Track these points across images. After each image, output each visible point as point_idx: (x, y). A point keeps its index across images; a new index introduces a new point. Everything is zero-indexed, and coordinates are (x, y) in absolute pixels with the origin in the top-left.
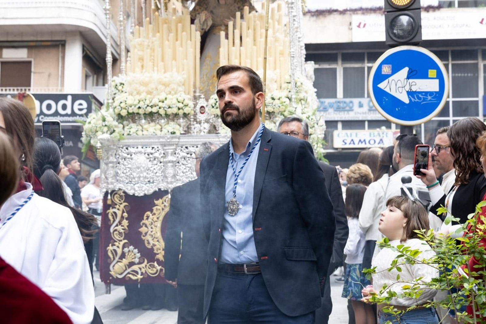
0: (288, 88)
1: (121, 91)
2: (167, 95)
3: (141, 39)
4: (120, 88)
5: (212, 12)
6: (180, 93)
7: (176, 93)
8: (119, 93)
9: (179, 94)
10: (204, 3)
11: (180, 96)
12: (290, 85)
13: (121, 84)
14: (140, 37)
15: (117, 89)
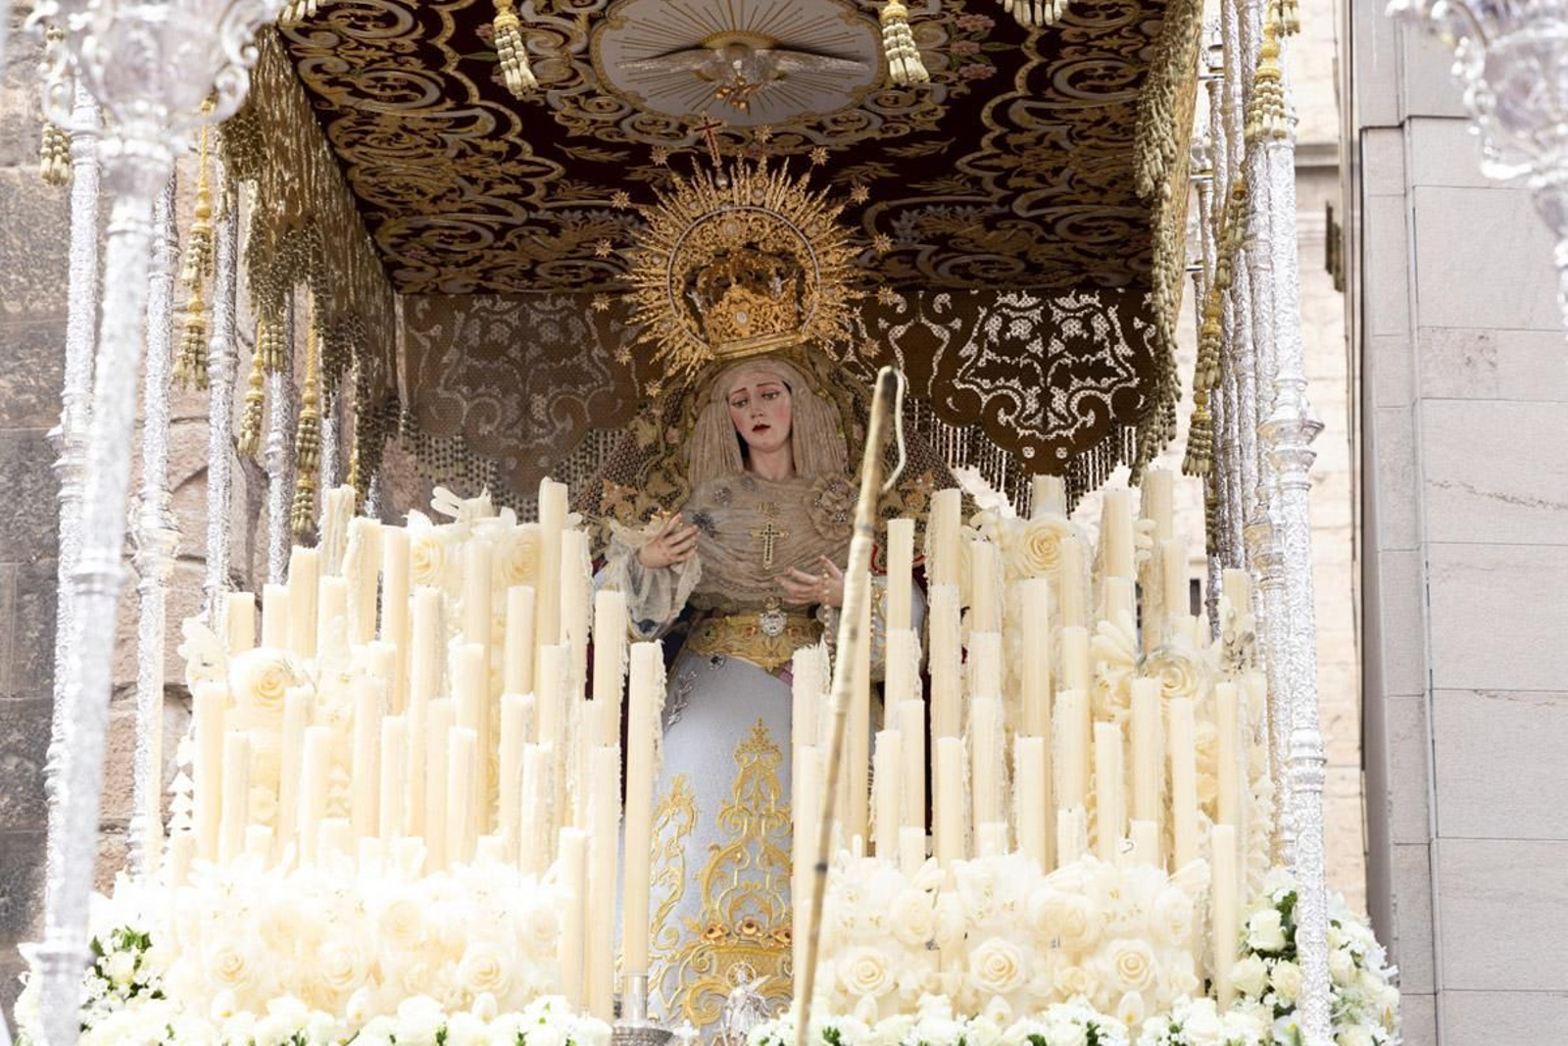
0: (1270, 989)
1: (126, 989)
2: (449, 1012)
3: (267, 655)
4: (120, 965)
5: (702, 521)
6: (540, 1002)
7: (505, 1004)
8: (113, 1000)
9: (535, 1009)
10: (658, 467)
11: (542, 1021)
12: (1283, 967)
13: (129, 940)
14: (257, 642)
15: (99, 970)
